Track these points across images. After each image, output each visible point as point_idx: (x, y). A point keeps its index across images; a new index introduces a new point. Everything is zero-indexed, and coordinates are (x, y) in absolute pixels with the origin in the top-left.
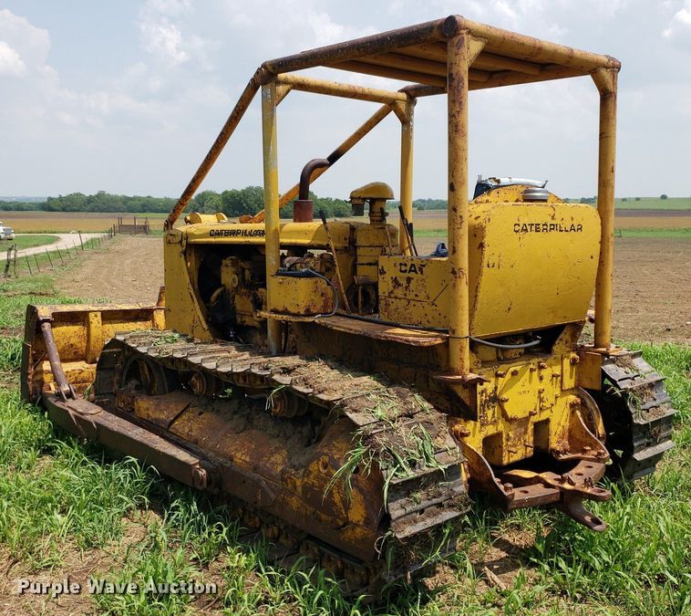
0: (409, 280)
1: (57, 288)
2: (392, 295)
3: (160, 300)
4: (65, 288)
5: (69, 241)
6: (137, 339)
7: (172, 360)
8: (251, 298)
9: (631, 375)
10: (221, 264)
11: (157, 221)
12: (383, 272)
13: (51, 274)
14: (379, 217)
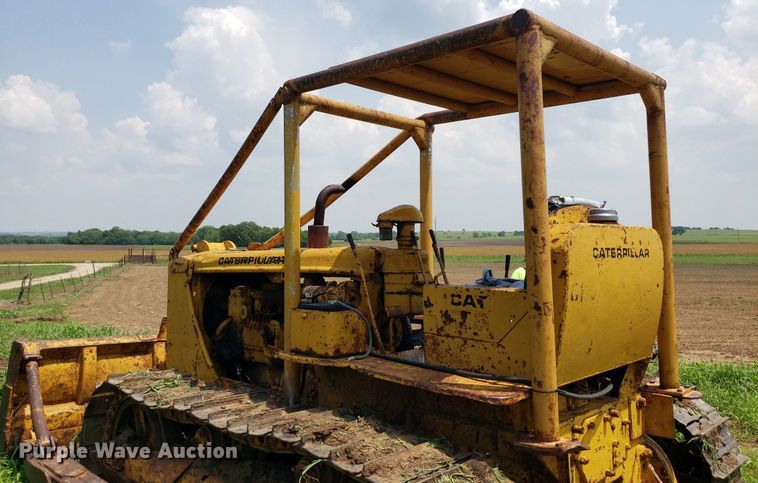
0: (464, 314)
1: (66, 313)
2: (443, 333)
3: (161, 332)
4: (74, 313)
5: (83, 269)
6: (132, 383)
7: (173, 411)
8: (262, 332)
9: (695, 417)
10: (229, 293)
11: (163, 252)
12: (428, 304)
13: (63, 300)
14: (408, 241)
